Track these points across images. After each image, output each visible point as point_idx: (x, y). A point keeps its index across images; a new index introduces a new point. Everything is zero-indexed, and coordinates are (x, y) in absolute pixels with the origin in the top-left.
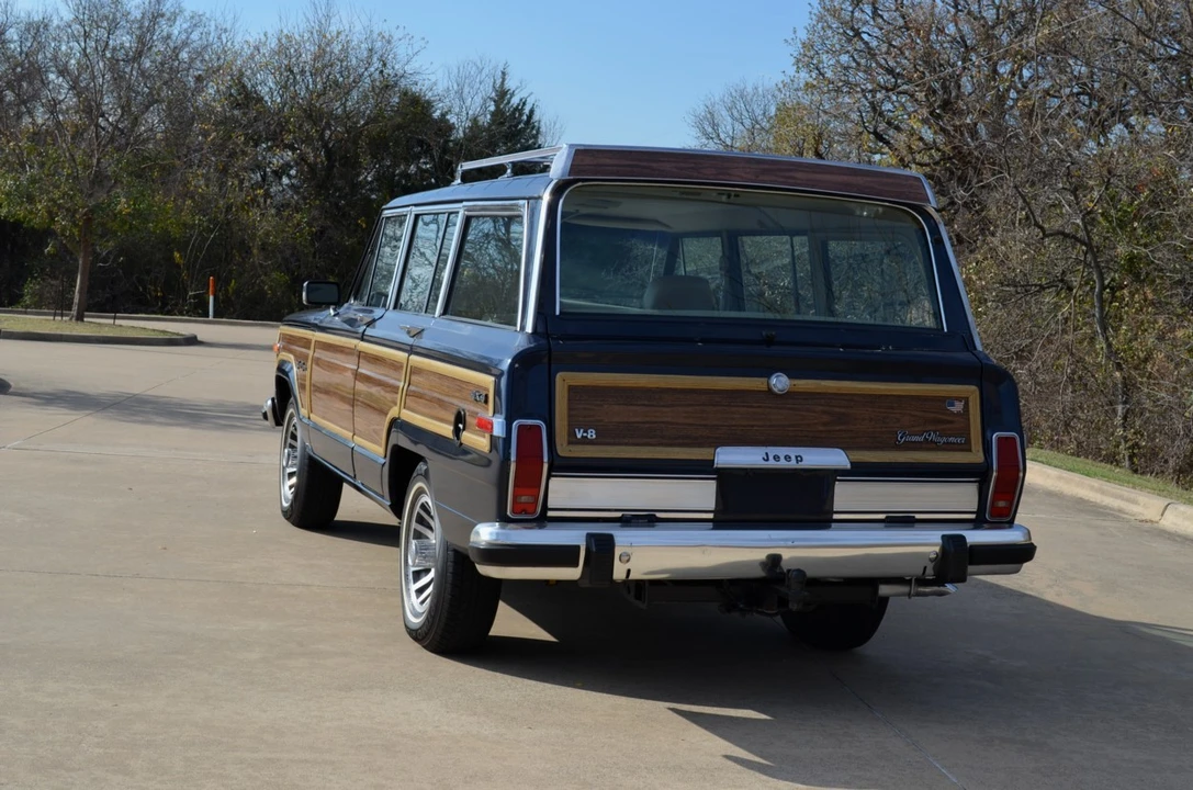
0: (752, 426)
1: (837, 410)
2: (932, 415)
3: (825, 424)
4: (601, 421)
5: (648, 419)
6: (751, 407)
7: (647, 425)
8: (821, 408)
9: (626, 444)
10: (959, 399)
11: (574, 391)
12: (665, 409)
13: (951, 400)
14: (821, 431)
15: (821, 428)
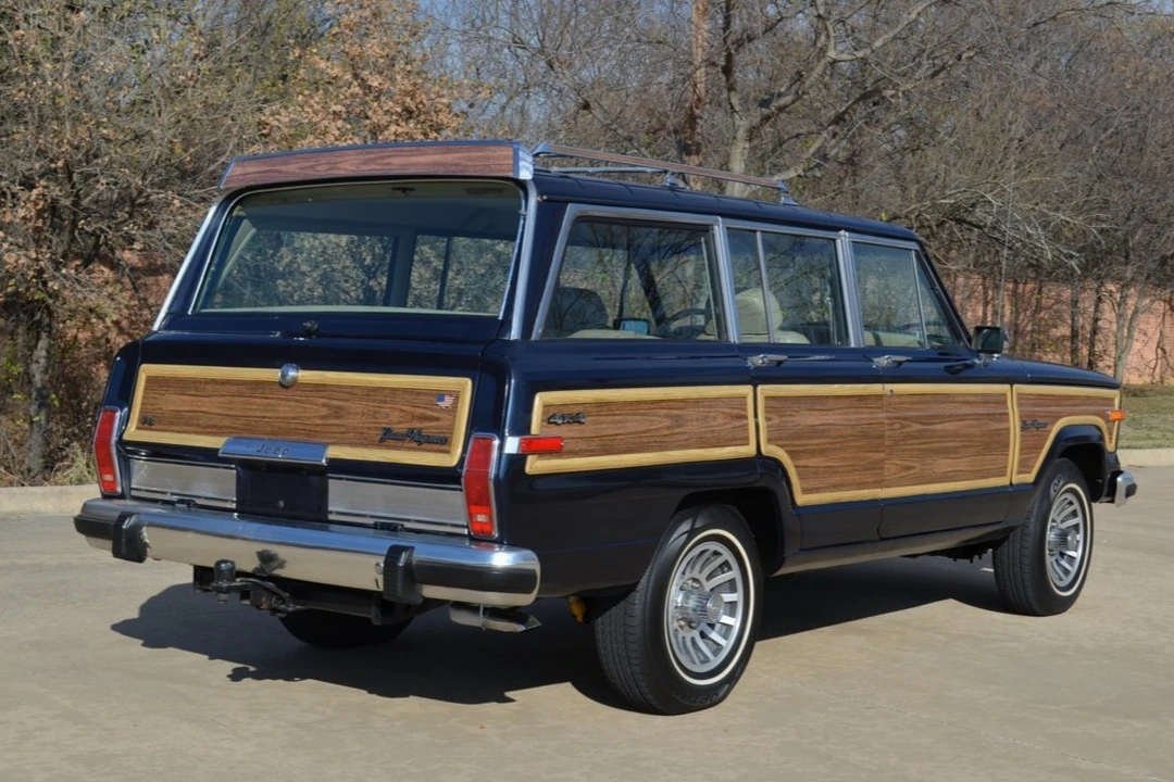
0: (264, 417)
1: (335, 403)
2: (421, 411)
3: (323, 417)
4: (160, 409)
5: (191, 408)
6: (267, 398)
7: (190, 414)
8: (322, 401)
9: (173, 431)
10: (450, 393)
11: (151, 381)
12: (206, 399)
13: (440, 395)
14: (317, 425)
15: (318, 422)
